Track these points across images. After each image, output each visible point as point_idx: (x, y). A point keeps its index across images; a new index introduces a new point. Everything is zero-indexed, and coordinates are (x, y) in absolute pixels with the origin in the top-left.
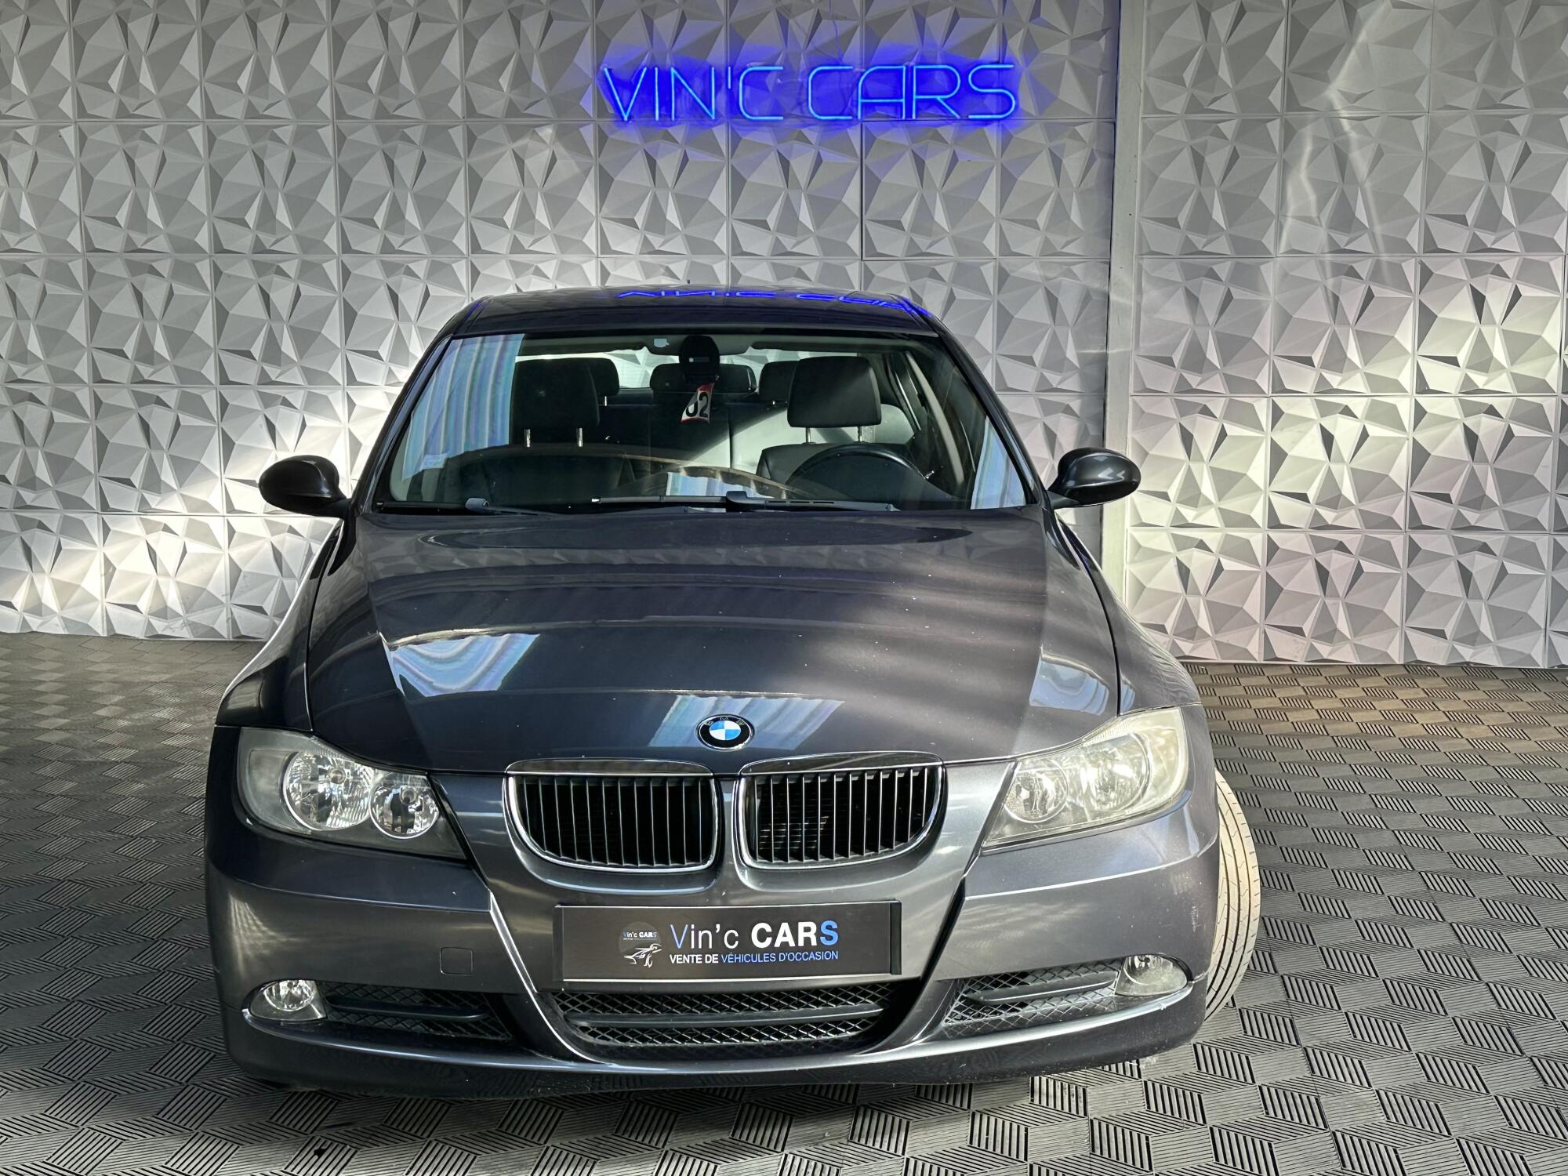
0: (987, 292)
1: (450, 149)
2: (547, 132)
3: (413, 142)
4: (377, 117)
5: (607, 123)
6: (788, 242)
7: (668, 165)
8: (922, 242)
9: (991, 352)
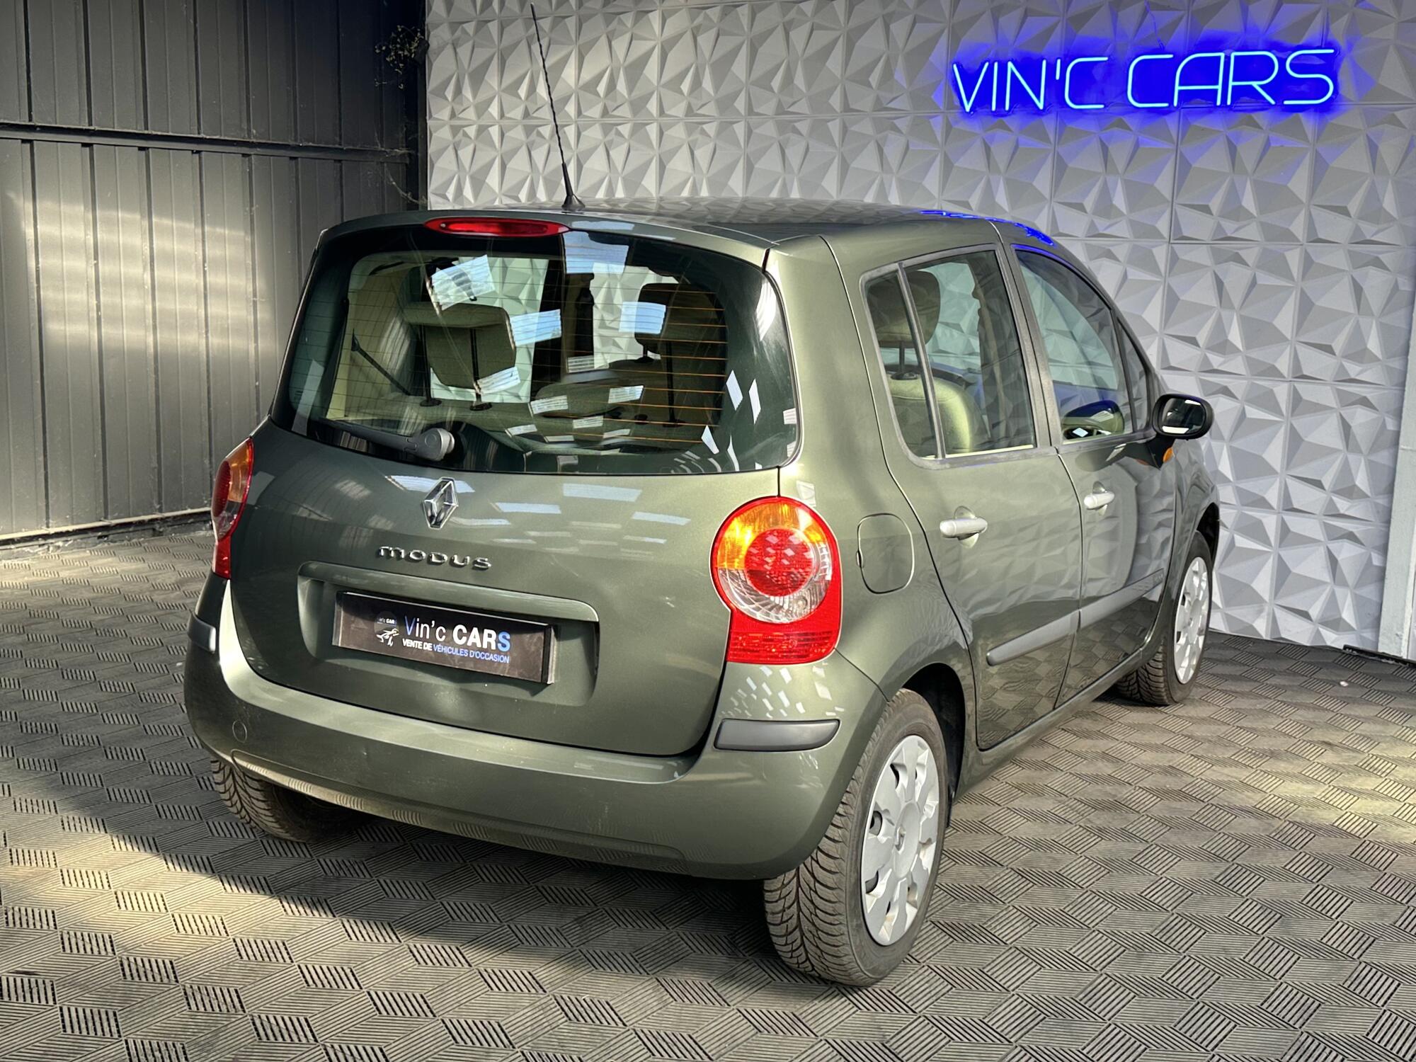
0: (1291, 278)
1: (827, 139)
2: (902, 124)
3: (801, 134)
4: (777, 114)
5: (954, 114)
6: (1101, 224)
7: (1001, 153)
8: (1229, 227)
9: (1289, 338)
